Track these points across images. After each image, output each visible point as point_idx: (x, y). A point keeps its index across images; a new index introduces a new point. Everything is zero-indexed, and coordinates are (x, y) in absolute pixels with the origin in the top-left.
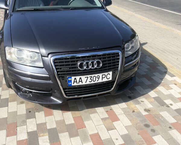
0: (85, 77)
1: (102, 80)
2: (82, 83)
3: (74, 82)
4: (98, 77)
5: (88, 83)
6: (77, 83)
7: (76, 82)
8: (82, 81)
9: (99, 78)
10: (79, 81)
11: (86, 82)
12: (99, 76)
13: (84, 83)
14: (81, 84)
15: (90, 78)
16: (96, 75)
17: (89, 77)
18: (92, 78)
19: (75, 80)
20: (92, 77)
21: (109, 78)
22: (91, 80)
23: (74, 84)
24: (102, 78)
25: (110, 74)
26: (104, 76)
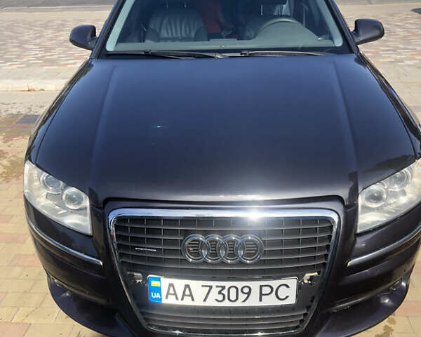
0: (203, 286)
1: (261, 300)
2: (193, 300)
3: (168, 294)
4: (246, 290)
5: (211, 302)
6: (177, 299)
7: (175, 294)
8: (191, 295)
9: (249, 294)
10: (184, 294)
11: (205, 300)
12: (250, 289)
13: (199, 302)
14: (187, 302)
15: (221, 289)
16: (240, 284)
17: (214, 287)
18: (225, 292)
19: (171, 288)
20: (223, 288)
21: (287, 297)
22: (221, 297)
23: (167, 298)
24: (261, 295)
25: (288, 286)
26: (266, 290)
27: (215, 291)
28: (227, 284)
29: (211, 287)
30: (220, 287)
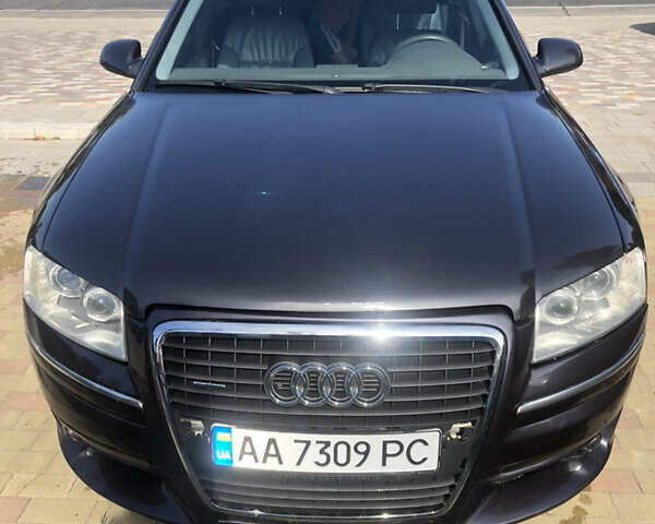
0: (296, 441)
1: (384, 464)
2: (281, 463)
3: (243, 452)
4: (362, 448)
5: (309, 467)
6: (256, 461)
7: (253, 453)
8: (278, 455)
9: (366, 454)
10: (267, 454)
11: (299, 464)
12: (368, 446)
13: (289, 466)
14: (272, 465)
15: (323, 445)
16: (352, 439)
17: (313, 443)
18: (330, 451)
19: (248, 444)
20: (328, 444)
21: (425, 459)
22: (323, 459)
23: (240, 458)
24: (385, 455)
25: (426, 443)
26: (392, 449)
27: (315, 449)
28: (334, 439)
29: (308, 443)
30: (321, 442)
